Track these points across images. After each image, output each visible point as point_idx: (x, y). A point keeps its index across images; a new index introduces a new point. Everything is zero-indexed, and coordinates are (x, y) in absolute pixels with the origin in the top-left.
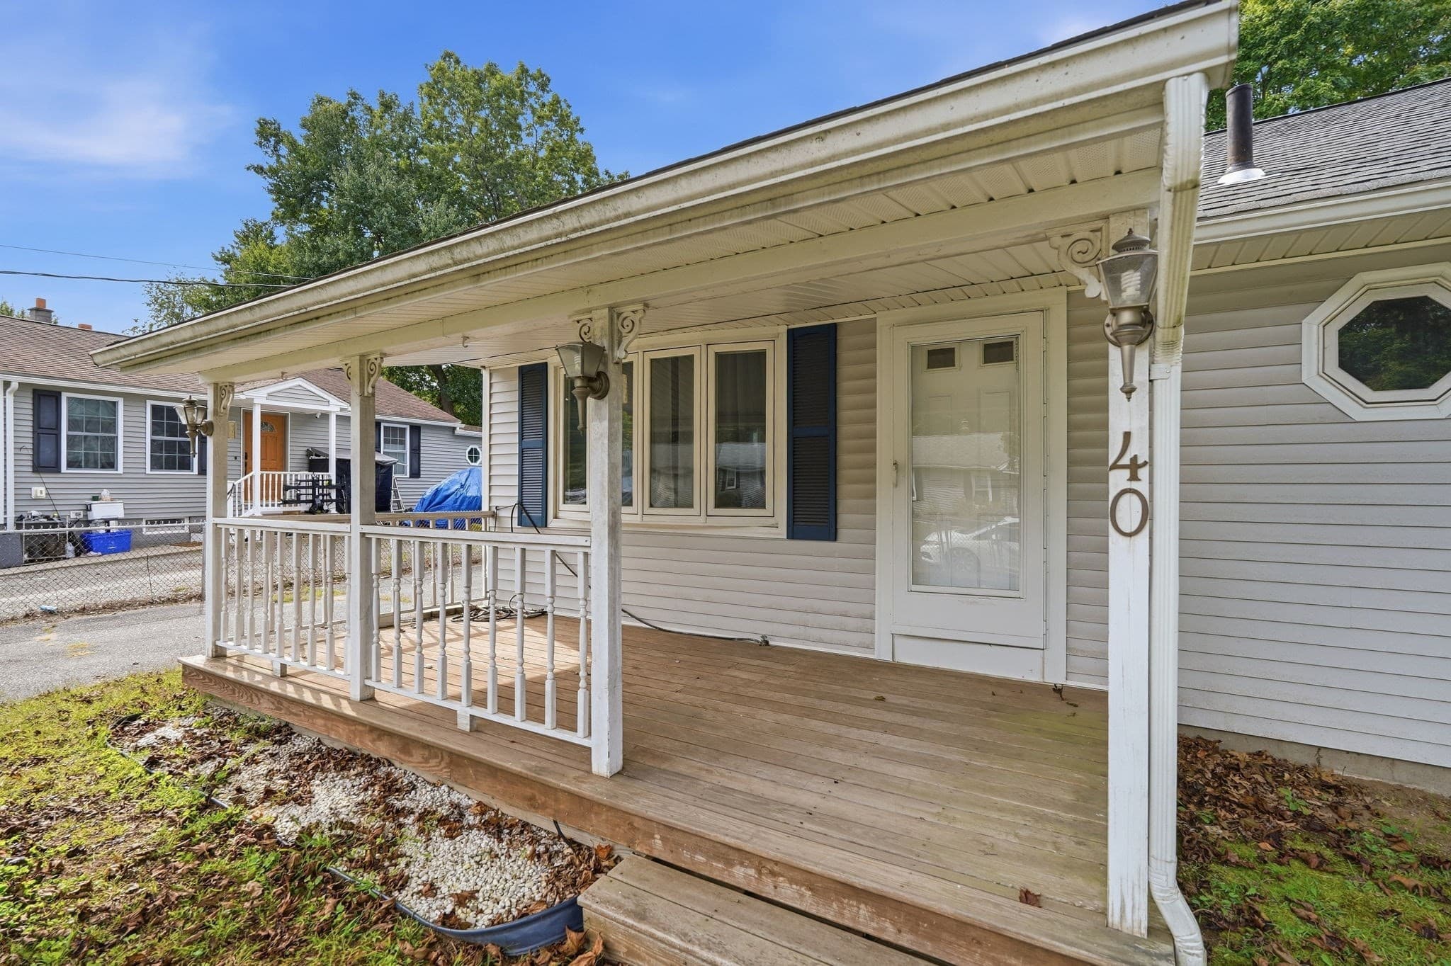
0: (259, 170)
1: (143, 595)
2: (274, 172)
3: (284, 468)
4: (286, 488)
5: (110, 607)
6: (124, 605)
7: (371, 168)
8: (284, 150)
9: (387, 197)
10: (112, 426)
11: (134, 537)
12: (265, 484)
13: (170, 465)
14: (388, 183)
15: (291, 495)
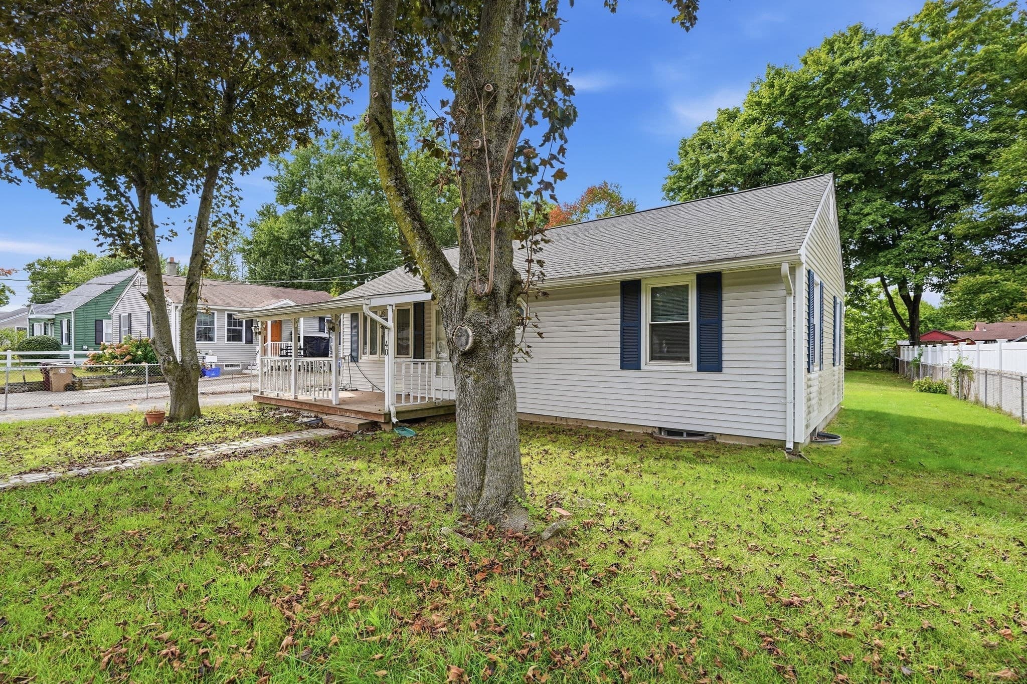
0: (269, 178)
1: (230, 389)
2: (276, 179)
3: (280, 340)
4: (282, 350)
5: (220, 393)
6: (225, 393)
7: (326, 176)
8: (281, 166)
9: (334, 193)
10: (212, 323)
11: (221, 371)
12: (273, 348)
13: (234, 340)
14: (336, 184)
15: (283, 353)
